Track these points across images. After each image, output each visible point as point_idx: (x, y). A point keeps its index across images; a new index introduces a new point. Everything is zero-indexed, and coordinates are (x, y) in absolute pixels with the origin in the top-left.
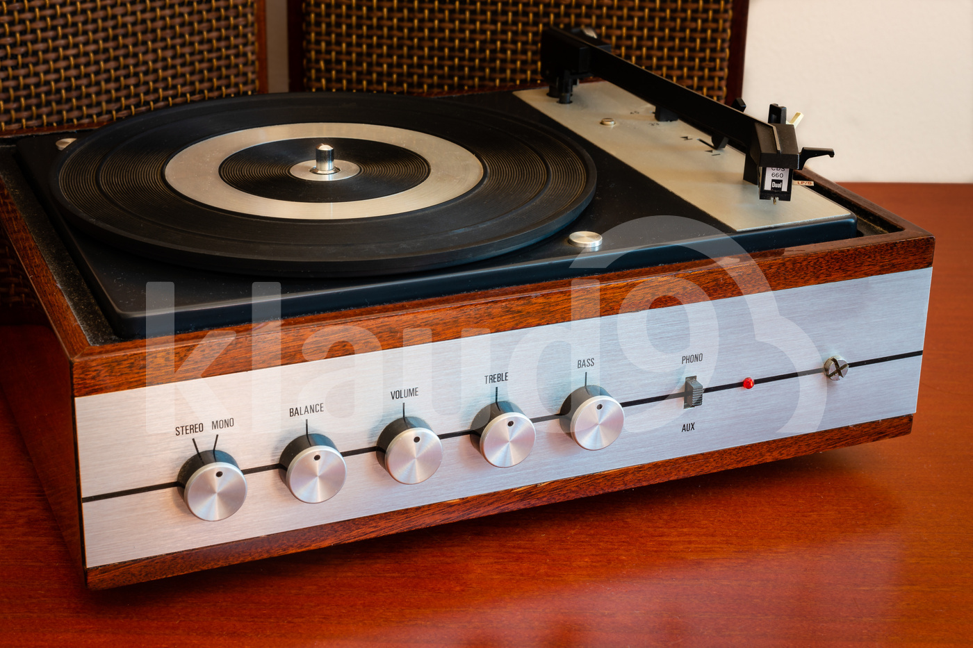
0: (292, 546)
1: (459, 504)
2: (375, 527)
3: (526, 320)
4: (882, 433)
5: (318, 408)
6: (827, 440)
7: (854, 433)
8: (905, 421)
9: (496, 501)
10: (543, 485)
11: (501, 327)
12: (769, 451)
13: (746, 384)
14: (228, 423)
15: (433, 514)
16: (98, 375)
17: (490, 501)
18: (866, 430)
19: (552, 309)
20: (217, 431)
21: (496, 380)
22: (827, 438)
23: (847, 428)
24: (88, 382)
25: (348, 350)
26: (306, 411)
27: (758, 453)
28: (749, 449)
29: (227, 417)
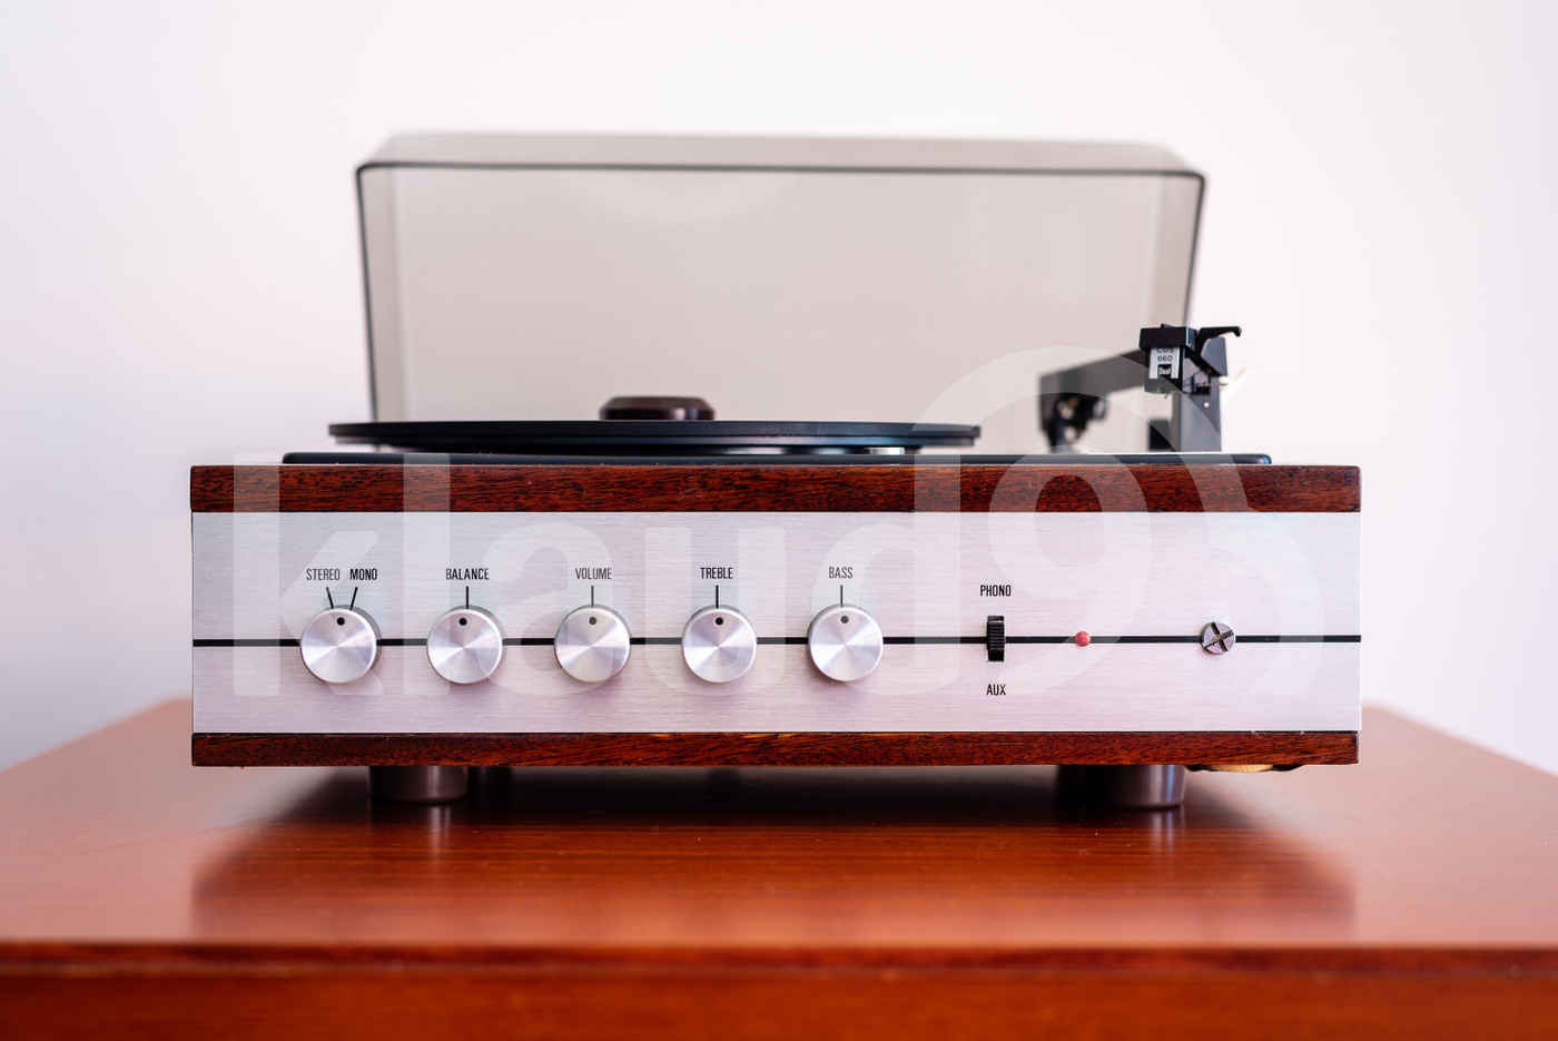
0: (446, 756)
1: (669, 742)
2: (555, 751)
3: (754, 500)
4: (1307, 753)
5: (482, 574)
6: (1217, 747)
7: (1261, 745)
8: (1344, 740)
9: (721, 746)
10: (786, 736)
11: (721, 505)
12: (1124, 748)
13: (1079, 640)
14: (370, 574)
15: (633, 748)
16: (221, 488)
17: (712, 746)
18: (1280, 743)
19: (789, 489)
20: (357, 582)
21: (716, 575)
22: (1217, 744)
23: (1248, 734)
24: (208, 494)
25: (520, 505)
26: (467, 575)
27: (1107, 747)
28: (1093, 739)
29: (370, 567)
